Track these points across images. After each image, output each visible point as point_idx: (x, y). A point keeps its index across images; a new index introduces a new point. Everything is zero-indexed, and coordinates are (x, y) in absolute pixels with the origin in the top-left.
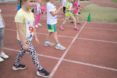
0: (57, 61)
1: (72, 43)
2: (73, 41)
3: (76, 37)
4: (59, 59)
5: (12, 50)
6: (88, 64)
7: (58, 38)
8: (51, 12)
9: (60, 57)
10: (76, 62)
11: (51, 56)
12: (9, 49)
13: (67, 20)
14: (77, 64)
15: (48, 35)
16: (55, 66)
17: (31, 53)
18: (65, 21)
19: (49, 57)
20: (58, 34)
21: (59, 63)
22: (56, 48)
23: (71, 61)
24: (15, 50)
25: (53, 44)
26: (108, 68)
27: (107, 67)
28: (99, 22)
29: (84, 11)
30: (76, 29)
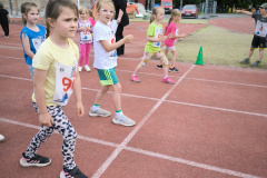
0: (112, 150)
1: (152, 111)
2: (156, 107)
3: (163, 99)
4: (116, 145)
5: (16, 123)
6: (178, 160)
7: (123, 99)
8: (101, 41)
9: (119, 142)
10: (153, 154)
11: (100, 138)
12: (8, 121)
13: (146, 61)
14: (153, 158)
15: (99, 91)
16: (103, 162)
17: (63, 130)
18: (142, 63)
19: (95, 141)
20: (123, 90)
21: (115, 154)
22: (114, 121)
23: (141, 151)
24: (21, 124)
25: (108, 113)
26: (224, 171)
27: (222, 167)
28: (220, 67)
29: (192, 41)
30: (166, 82)
